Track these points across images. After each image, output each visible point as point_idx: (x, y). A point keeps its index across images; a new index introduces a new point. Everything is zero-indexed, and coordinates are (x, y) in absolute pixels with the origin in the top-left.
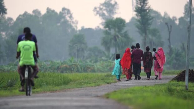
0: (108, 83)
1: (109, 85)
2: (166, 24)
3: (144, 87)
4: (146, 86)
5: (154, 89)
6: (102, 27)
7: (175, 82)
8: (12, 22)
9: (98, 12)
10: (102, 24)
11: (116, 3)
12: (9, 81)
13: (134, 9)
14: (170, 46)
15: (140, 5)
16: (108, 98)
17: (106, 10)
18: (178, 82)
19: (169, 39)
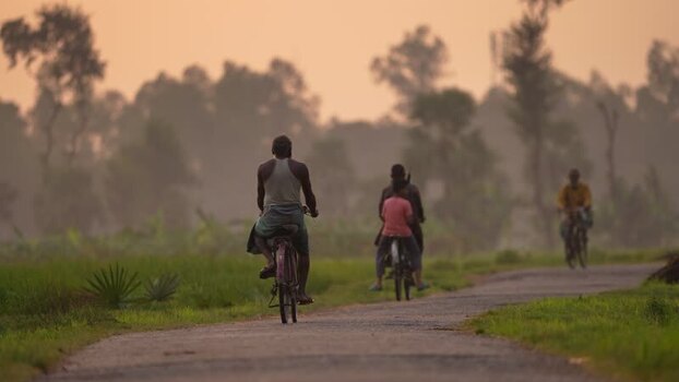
0: (448, 289)
1: (452, 294)
2: (601, 106)
3: (574, 300)
4: (580, 298)
5: (606, 304)
6: (400, 119)
7: (663, 286)
8: (120, 105)
9: (386, 71)
10: (399, 108)
11: (439, 44)
12: (156, 282)
13: (500, 61)
14: (611, 175)
15: (521, 47)
16: (480, 332)
17: (410, 65)
18: (669, 286)
19: (610, 155)
